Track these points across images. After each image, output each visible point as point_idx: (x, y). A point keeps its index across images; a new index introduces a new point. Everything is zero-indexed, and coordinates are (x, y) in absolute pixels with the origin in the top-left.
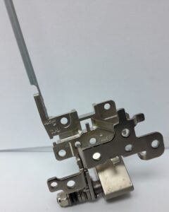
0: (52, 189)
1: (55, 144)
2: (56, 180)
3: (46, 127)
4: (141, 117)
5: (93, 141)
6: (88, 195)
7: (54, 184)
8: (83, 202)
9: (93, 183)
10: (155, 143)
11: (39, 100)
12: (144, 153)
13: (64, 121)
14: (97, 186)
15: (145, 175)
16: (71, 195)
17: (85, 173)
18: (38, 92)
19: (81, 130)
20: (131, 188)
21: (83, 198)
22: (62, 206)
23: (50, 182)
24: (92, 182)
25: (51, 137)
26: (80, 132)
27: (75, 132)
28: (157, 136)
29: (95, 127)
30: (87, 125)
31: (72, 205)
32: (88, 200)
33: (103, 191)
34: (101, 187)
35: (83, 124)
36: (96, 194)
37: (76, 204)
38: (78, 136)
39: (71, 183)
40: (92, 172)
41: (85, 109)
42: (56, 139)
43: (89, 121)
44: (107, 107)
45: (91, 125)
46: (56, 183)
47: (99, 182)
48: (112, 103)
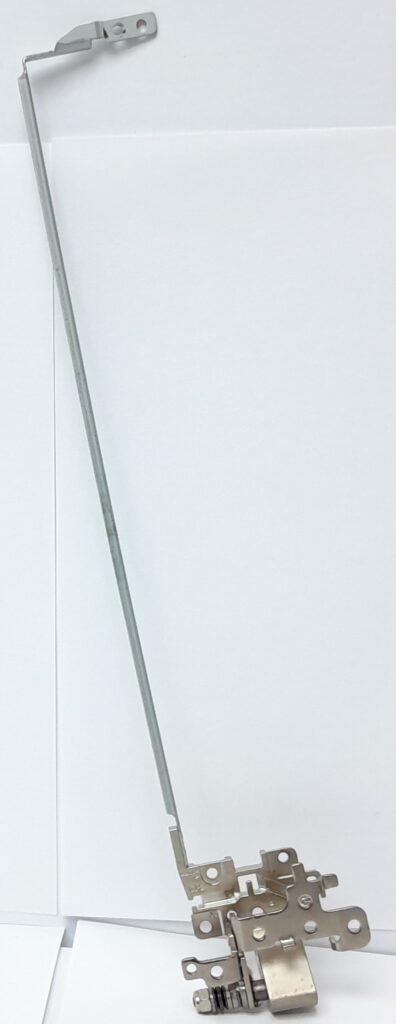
0: (189, 976)
1: (194, 908)
2: (194, 961)
3: (185, 881)
4: (332, 880)
5: (257, 911)
6: (244, 997)
7: (192, 968)
8: (234, 1011)
9: (252, 983)
10: (354, 925)
11: (177, 836)
12: (337, 938)
13: (212, 873)
14: (258, 988)
15: (352, 988)
16: (215, 992)
17: (239, 958)
18: (175, 824)
19: (238, 891)
20: (314, 996)
21: (236, 1002)
22: (201, 1013)
23: (185, 962)
24: (252, 981)
25: (190, 898)
26: (237, 895)
27: (229, 893)
28: (358, 913)
29: (263, 890)
30: (250, 886)
31: (216, 1013)
32: (243, 1008)
33: (268, 998)
34: (266, 991)
35: (243, 881)
36: (255, 1000)
37: (223, 1013)
38: (233, 901)
39: (217, 971)
40: (251, 958)
41: (248, 857)
42: (198, 901)
43: (253, 878)
44: (283, 857)
45: (256, 886)
46: (195, 966)
47: (263, 982)
48: (291, 853)
